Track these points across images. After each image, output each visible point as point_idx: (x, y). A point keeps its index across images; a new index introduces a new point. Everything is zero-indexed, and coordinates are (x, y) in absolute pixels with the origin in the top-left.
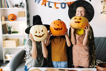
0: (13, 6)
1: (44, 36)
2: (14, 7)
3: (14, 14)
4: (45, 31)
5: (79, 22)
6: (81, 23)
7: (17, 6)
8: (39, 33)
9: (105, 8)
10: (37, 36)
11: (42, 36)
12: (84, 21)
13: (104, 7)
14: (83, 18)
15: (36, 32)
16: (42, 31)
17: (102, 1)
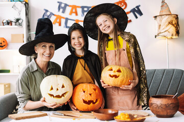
0: (3, 23)
1: (66, 96)
2: (4, 25)
3: (3, 38)
4: (68, 86)
5: (116, 77)
6: (120, 79)
7: (9, 23)
8: (57, 90)
9: (161, 27)
10: (54, 97)
11: (63, 95)
12: (125, 75)
13: (160, 25)
14: (123, 70)
15: (52, 89)
16: (63, 87)
17: (156, 17)
